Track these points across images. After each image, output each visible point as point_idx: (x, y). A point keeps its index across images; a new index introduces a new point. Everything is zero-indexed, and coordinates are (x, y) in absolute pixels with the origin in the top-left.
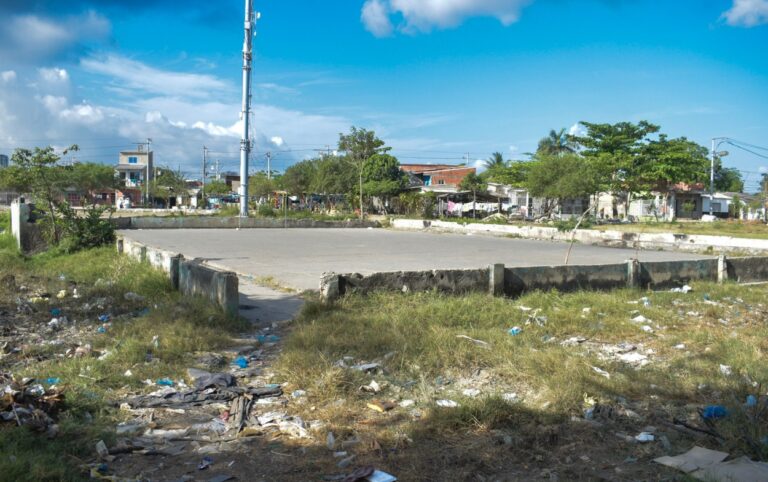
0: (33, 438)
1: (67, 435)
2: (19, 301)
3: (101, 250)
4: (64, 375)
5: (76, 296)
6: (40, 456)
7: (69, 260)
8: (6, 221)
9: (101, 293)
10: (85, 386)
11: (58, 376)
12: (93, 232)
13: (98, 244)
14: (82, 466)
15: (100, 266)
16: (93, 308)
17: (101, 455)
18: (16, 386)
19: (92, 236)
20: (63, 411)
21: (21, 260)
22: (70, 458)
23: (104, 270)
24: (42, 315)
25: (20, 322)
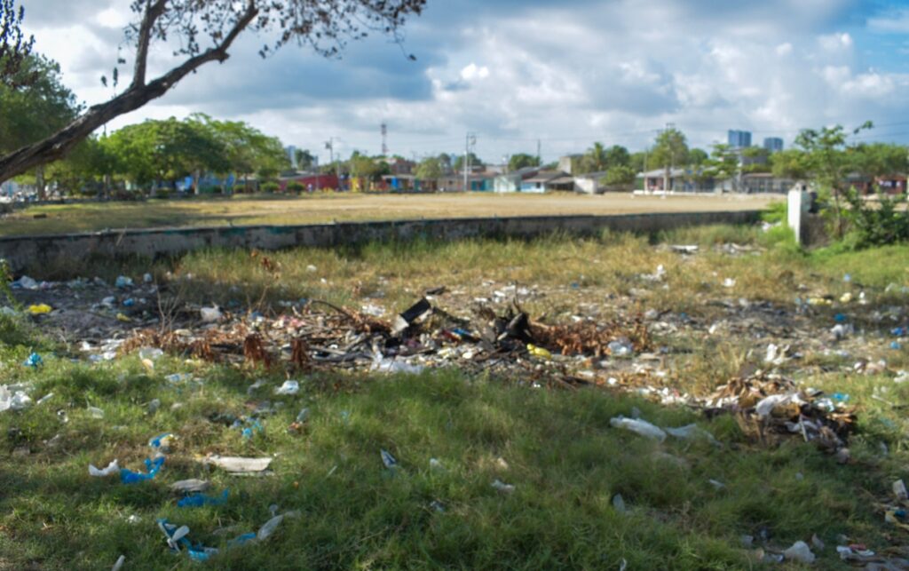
0: (820, 459)
1: (859, 464)
2: (798, 302)
3: (893, 248)
4: (854, 393)
5: (863, 302)
6: (830, 481)
7: (855, 258)
8: (783, 211)
9: (894, 301)
10: (879, 410)
11: (847, 392)
12: (885, 226)
13: (890, 242)
14: (876, 504)
15: (893, 268)
16: (885, 318)
17: (899, 498)
18: (803, 396)
19: (883, 231)
20: (855, 434)
21: (801, 255)
22: (863, 492)
23: (899, 273)
24: (825, 320)
25: (799, 324)
